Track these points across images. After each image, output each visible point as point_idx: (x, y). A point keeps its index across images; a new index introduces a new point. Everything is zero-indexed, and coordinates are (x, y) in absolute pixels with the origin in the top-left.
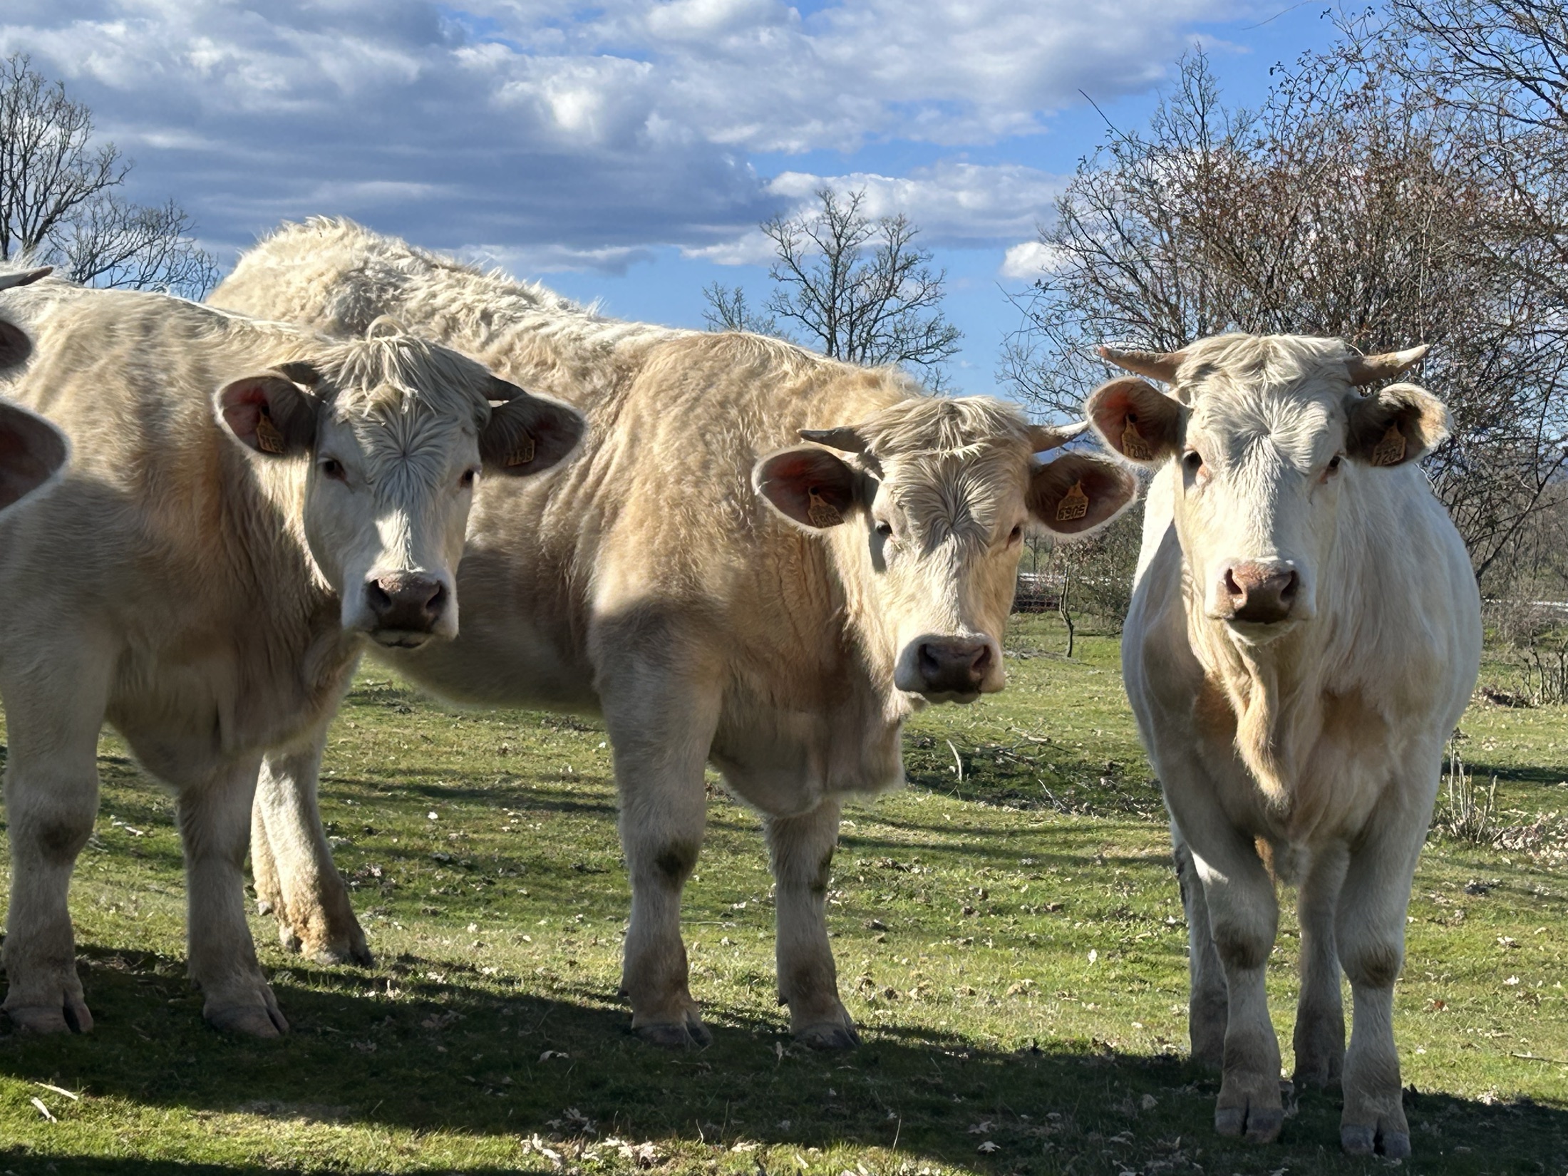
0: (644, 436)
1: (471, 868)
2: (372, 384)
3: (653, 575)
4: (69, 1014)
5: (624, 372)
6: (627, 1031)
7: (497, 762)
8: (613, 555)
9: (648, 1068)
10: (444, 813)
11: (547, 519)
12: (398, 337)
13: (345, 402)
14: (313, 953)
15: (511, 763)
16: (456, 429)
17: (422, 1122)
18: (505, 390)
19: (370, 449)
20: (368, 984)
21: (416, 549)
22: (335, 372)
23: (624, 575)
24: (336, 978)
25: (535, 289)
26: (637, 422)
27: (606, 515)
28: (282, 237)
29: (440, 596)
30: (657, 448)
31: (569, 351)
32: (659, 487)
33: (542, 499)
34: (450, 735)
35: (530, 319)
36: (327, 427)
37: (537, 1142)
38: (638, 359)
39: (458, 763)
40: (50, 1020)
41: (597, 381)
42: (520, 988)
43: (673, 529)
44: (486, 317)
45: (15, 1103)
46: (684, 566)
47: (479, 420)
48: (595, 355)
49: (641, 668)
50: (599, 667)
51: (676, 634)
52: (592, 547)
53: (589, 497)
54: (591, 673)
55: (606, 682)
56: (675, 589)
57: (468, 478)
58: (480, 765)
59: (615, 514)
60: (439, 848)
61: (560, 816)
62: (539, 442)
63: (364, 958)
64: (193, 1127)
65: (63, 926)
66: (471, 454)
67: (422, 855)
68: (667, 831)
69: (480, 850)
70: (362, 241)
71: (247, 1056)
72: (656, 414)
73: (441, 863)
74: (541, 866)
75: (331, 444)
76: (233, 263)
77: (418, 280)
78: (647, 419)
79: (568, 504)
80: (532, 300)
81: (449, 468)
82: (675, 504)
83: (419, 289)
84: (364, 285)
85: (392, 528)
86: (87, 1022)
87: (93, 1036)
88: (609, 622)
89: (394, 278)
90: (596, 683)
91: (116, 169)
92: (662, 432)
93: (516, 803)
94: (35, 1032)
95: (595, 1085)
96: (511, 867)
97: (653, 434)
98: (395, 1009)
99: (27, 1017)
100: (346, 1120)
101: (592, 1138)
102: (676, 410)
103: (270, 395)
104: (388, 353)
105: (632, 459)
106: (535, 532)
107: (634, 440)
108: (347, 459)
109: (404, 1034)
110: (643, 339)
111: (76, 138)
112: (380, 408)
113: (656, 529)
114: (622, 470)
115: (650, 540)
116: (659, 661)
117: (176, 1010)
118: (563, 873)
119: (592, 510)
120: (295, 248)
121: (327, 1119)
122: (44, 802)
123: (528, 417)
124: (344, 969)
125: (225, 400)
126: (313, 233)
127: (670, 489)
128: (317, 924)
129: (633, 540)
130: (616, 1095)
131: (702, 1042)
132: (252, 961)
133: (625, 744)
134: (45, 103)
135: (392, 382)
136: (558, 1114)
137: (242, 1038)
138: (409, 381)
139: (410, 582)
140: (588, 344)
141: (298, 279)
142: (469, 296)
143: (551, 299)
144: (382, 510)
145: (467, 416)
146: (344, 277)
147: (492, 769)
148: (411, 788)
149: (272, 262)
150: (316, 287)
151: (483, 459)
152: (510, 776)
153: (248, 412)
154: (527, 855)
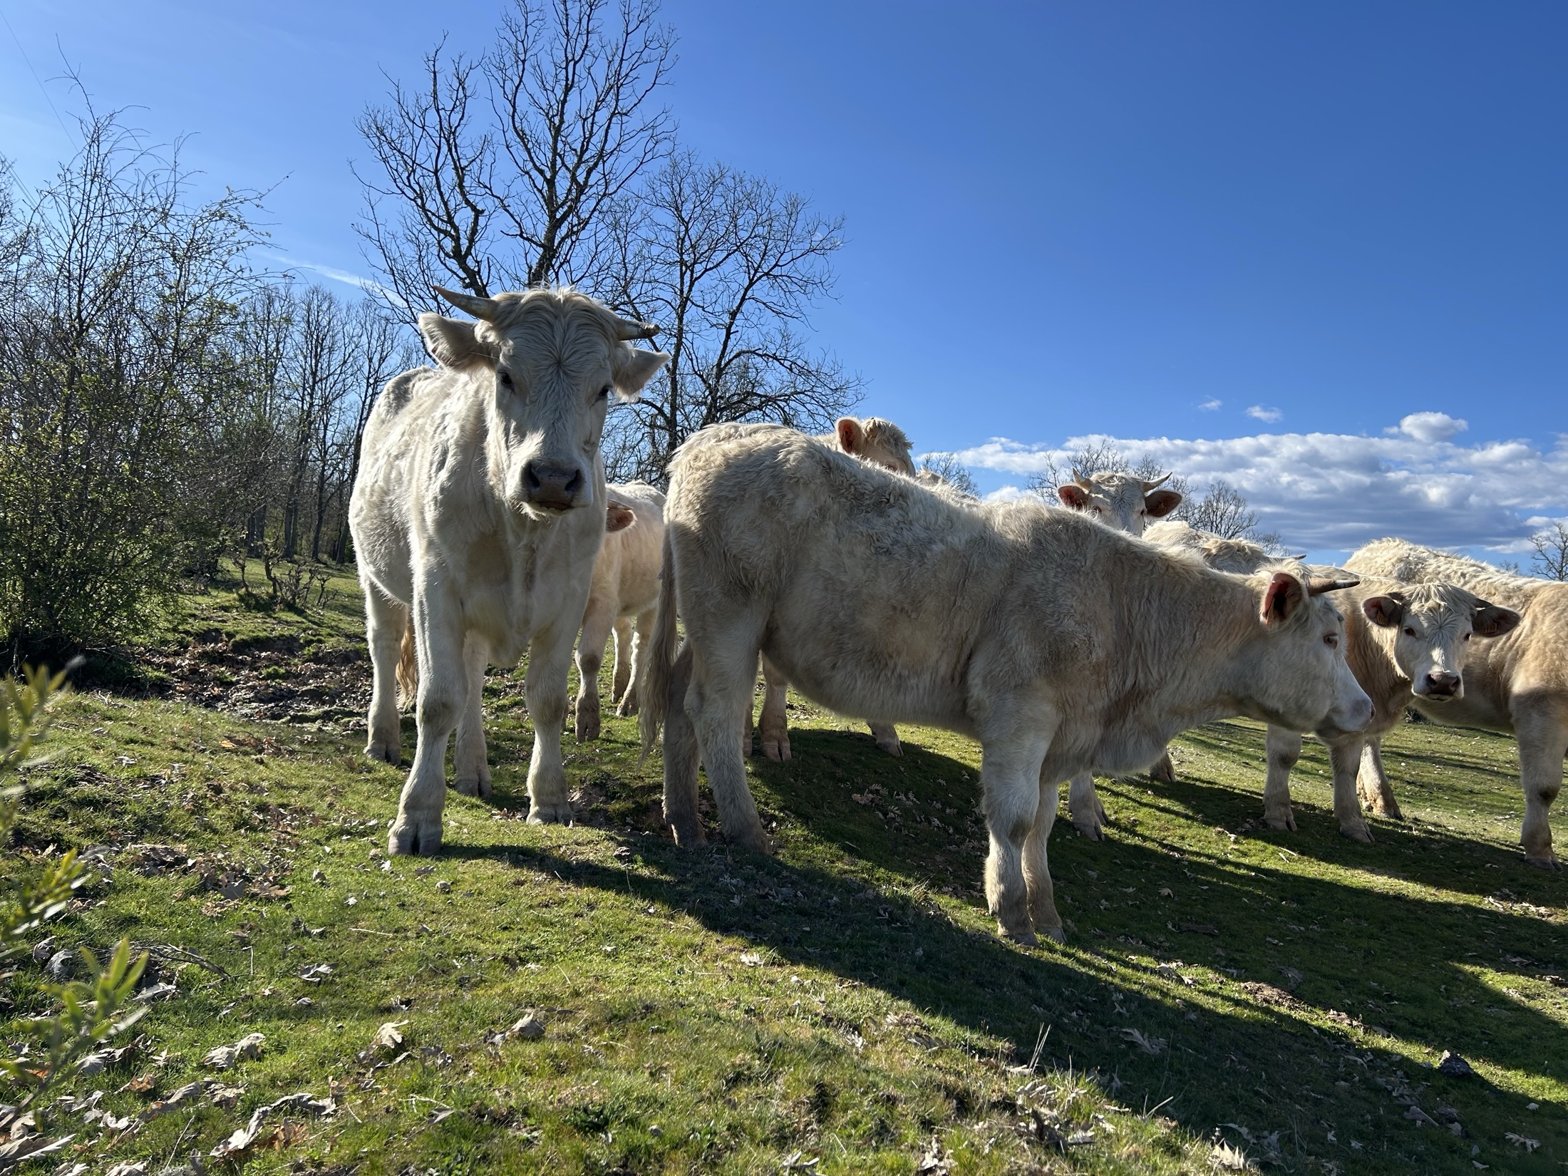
0: (1538, 623)
1: (1422, 786)
2: (1427, 600)
3: (1542, 679)
4: (1288, 824)
5: (1528, 598)
6: (1522, 860)
7: (1427, 746)
8: (1522, 670)
9: (1536, 877)
10: (1408, 764)
11: (1492, 654)
12: (1437, 583)
13: (1415, 607)
14: (1378, 812)
15: (1434, 746)
16: (1463, 618)
17: (1439, 885)
18: (1483, 603)
19: (1426, 625)
20: (1404, 828)
21: (1446, 664)
22: (1411, 596)
23: (1527, 678)
24: (1390, 824)
25: (1484, 565)
26: (1535, 617)
27: (1519, 654)
28: (1372, 545)
29: (1457, 683)
30: (1544, 628)
31: (1502, 589)
32: (1546, 644)
33: (1490, 647)
34: (1405, 733)
35: (1483, 576)
36: (1407, 616)
37: (1491, 900)
38: (1534, 593)
39: (1410, 745)
40: (1281, 825)
41: (1515, 601)
42: (1469, 837)
43: (1553, 662)
44: (1463, 575)
45: (1273, 853)
46: (1557, 677)
47: (1472, 615)
48: (1514, 591)
49: (1535, 715)
50: (1514, 714)
51: (1552, 703)
52: (1512, 666)
53: (1512, 646)
54: (1510, 716)
55: (1517, 720)
56: (1552, 685)
57: (1467, 637)
58: (1421, 746)
59: (1523, 654)
60: (1407, 777)
61: (1459, 770)
62: (1499, 624)
63: (1400, 818)
64: (1342, 872)
65: (1286, 792)
66: (1470, 628)
67: (1401, 779)
68: (1545, 782)
69: (1425, 780)
70: (1407, 547)
71: (1360, 849)
72: (1545, 615)
73: (1409, 783)
74: (1453, 789)
75: (1409, 622)
76: (1350, 555)
77: (1432, 561)
78: (1540, 616)
79: (1502, 649)
80: (1483, 569)
81: (1460, 633)
82: (1553, 651)
83: (1432, 564)
84: (1409, 563)
85: (1437, 654)
86: (1295, 828)
87: (1297, 833)
88: (1519, 697)
89: (1421, 560)
90: (1512, 720)
91: (1255, 520)
92: (1547, 622)
93: (1439, 763)
94: (1275, 829)
95: (1512, 880)
96: (1440, 788)
97: (1543, 622)
98: (1417, 838)
99: (1272, 823)
100: (1405, 879)
101: (1516, 902)
102: (1554, 614)
103: (1383, 604)
104: (1433, 589)
105: (1532, 632)
106: (1486, 659)
107: (1533, 625)
108: (1416, 628)
109: (1424, 849)
110: (1536, 585)
111: (1240, 510)
112: (1430, 609)
113: (1544, 661)
114: (1527, 636)
115: (1541, 665)
116: (1544, 714)
117: (1328, 828)
118: (1461, 791)
119: (1513, 652)
120: (1378, 549)
121: (1397, 877)
122: (1282, 747)
123: (1494, 614)
124: (1392, 820)
125: (1365, 605)
126: (1385, 544)
127: (1551, 645)
128: (1380, 802)
129: (1532, 665)
130: (1524, 886)
131: (1559, 869)
132: (1360, 814)
133: (1525, 746)
134: (1229, 497)
135: (1435, 600)
136: (1498, 890)
137: (1357, 842)
138: (1443, 600)
139: (1444, 676)
140: (1511, 586)
141: (1380, 561)
142: (1454, 567)
143: (1492, 569)
144: (1433, 647)
145: (1467, 613)
146: (1400, 560)
147: (1427, 749)
148: (1393, 753)
149: (1368, 554)
150: (1388, 563)
151: (1474, 629)
152: (1434, 752)
153: (1374, 610)
154: (1446, 784)
